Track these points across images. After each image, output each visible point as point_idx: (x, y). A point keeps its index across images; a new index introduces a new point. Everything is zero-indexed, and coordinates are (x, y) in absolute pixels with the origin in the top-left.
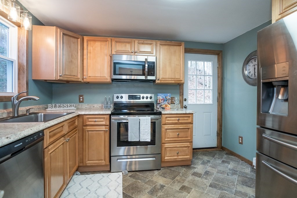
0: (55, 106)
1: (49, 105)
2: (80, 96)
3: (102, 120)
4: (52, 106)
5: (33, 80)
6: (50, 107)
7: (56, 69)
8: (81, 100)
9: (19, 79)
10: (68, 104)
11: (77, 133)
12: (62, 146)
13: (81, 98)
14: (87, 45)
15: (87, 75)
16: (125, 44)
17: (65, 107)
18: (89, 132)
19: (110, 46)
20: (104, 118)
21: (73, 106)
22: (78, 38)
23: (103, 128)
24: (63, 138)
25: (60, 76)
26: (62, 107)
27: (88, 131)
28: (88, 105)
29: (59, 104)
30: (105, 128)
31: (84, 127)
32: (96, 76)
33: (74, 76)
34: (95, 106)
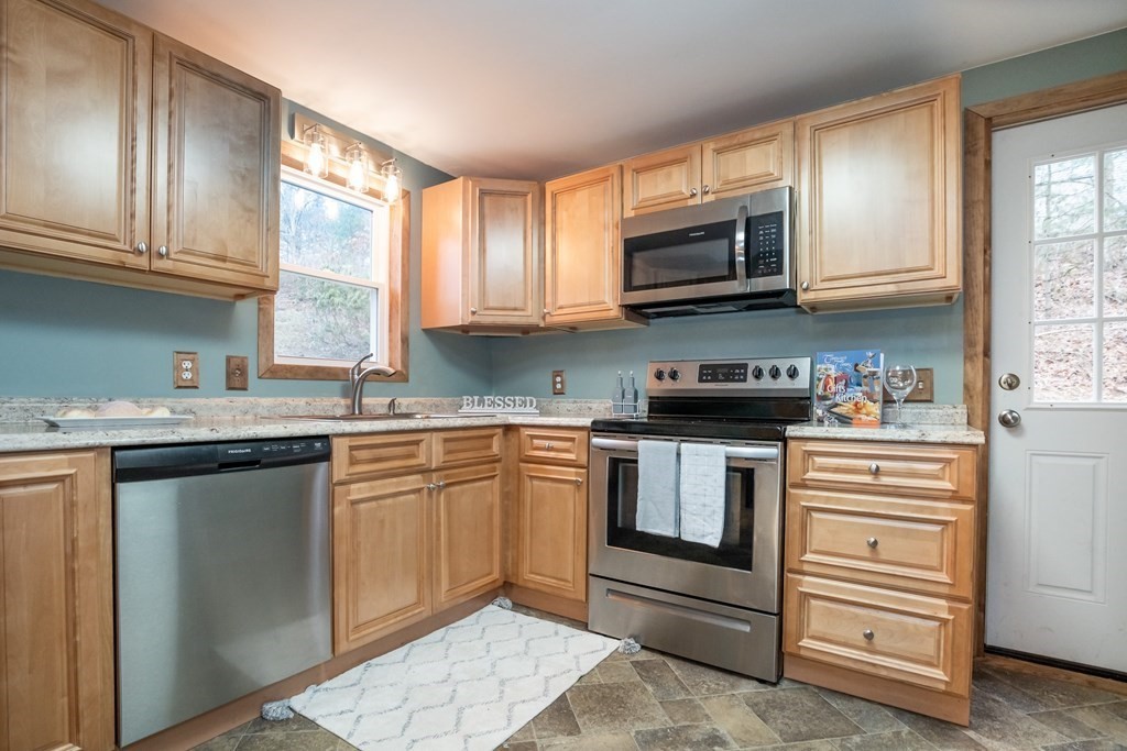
0: (481, 402)
1: (465, 397)
2: (558, 373)
3: (567, 445)
4: (473, 402)
5: (423, 330)
6: (468, 404)
7: (463, 295)
8: (559, 386)
9: (390, 331)
10: (517, 398)
11: (497, 479)
12: (412, 496)
13: (558, 379)
14: (554, 208)
15: (554, 303)
16: (666, 170)
17: (509, 405)
18: (535, 482)
19: (617, 190)
20: (572, 440)
21: (531, 406)
22: (525, 195)
23: (571, 474)
24: (419, 477)
25: (474, 313)
26: (499, 405)
27: (531, 477)
28: (575, 402)
29: (492, 398)
30: (577, 474)
31: (522, 465)
32: (579, 301)
33: (515, 309)
34: (594, 406)
